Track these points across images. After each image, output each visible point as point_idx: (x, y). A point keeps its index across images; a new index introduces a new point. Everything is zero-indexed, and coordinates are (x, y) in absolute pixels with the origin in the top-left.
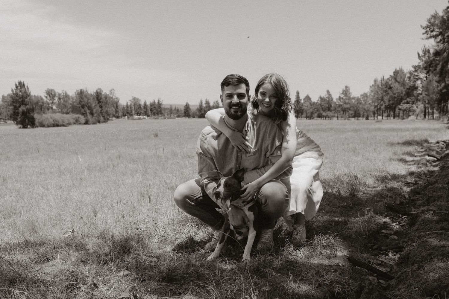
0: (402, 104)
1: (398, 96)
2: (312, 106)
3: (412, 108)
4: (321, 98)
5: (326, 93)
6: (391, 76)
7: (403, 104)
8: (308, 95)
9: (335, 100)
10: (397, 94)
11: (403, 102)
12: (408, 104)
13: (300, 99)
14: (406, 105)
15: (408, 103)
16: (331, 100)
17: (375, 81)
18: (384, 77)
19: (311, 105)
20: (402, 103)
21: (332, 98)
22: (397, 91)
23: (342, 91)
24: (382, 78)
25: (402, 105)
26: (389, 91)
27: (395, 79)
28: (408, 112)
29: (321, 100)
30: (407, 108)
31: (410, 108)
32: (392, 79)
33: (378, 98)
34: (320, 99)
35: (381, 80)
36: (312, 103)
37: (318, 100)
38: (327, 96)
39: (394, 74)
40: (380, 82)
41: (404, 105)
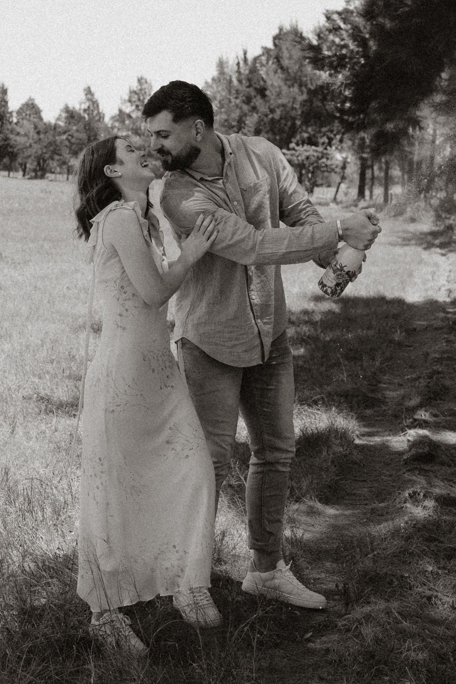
0: (292, 145)
1: (281, 118)
2: (42, 136)
3: (324, 160)
4: (67, 110)
5: (83, 97)
6: (267, 51)
7: (298, 145)
8: (30, 99)
9: (107, 120)
10: (278, 112)
11: (298, 137)
12: (313, 147)
13: (10, 110)
14: (306, 147)
15: (311, 142)
16: (97, 118)
17: (221, 65)
18: (245, 53)
19: (38, 133)
20: (294, 140)
21: (99, 113)
22: (280, 101)
23: (128, 92)
24: (241, 55)
25: (294, 149)
26: (258, 101)
27: (278, 59)
28: (313, 173)
29: (67, 118)
30: (307, 158)
31: (319, 158)
32: (268, 60)
33: (226, 120)
34: (64, 115)
35: (238, 64)
36: (41, 127)
37: (58, 119)
38: (85, 106)
39: (275, 45)
40: (236, 68)
41: (300, 148)
